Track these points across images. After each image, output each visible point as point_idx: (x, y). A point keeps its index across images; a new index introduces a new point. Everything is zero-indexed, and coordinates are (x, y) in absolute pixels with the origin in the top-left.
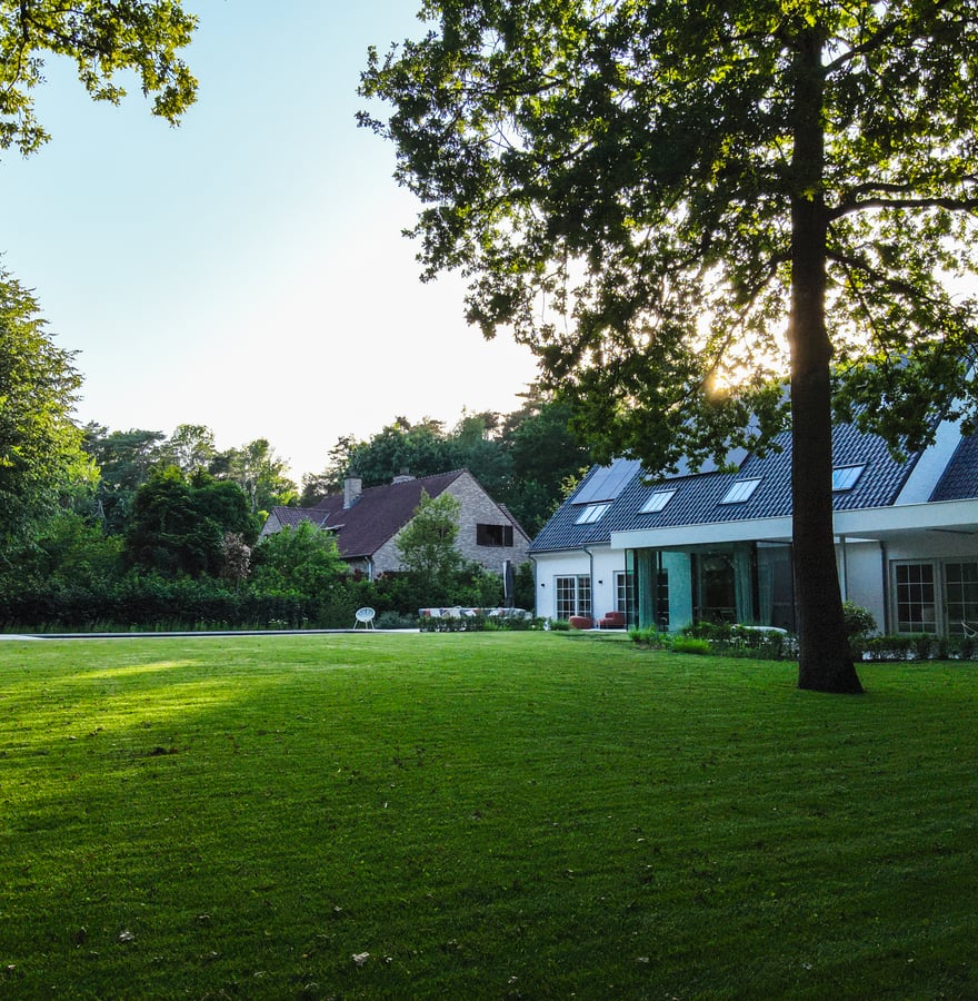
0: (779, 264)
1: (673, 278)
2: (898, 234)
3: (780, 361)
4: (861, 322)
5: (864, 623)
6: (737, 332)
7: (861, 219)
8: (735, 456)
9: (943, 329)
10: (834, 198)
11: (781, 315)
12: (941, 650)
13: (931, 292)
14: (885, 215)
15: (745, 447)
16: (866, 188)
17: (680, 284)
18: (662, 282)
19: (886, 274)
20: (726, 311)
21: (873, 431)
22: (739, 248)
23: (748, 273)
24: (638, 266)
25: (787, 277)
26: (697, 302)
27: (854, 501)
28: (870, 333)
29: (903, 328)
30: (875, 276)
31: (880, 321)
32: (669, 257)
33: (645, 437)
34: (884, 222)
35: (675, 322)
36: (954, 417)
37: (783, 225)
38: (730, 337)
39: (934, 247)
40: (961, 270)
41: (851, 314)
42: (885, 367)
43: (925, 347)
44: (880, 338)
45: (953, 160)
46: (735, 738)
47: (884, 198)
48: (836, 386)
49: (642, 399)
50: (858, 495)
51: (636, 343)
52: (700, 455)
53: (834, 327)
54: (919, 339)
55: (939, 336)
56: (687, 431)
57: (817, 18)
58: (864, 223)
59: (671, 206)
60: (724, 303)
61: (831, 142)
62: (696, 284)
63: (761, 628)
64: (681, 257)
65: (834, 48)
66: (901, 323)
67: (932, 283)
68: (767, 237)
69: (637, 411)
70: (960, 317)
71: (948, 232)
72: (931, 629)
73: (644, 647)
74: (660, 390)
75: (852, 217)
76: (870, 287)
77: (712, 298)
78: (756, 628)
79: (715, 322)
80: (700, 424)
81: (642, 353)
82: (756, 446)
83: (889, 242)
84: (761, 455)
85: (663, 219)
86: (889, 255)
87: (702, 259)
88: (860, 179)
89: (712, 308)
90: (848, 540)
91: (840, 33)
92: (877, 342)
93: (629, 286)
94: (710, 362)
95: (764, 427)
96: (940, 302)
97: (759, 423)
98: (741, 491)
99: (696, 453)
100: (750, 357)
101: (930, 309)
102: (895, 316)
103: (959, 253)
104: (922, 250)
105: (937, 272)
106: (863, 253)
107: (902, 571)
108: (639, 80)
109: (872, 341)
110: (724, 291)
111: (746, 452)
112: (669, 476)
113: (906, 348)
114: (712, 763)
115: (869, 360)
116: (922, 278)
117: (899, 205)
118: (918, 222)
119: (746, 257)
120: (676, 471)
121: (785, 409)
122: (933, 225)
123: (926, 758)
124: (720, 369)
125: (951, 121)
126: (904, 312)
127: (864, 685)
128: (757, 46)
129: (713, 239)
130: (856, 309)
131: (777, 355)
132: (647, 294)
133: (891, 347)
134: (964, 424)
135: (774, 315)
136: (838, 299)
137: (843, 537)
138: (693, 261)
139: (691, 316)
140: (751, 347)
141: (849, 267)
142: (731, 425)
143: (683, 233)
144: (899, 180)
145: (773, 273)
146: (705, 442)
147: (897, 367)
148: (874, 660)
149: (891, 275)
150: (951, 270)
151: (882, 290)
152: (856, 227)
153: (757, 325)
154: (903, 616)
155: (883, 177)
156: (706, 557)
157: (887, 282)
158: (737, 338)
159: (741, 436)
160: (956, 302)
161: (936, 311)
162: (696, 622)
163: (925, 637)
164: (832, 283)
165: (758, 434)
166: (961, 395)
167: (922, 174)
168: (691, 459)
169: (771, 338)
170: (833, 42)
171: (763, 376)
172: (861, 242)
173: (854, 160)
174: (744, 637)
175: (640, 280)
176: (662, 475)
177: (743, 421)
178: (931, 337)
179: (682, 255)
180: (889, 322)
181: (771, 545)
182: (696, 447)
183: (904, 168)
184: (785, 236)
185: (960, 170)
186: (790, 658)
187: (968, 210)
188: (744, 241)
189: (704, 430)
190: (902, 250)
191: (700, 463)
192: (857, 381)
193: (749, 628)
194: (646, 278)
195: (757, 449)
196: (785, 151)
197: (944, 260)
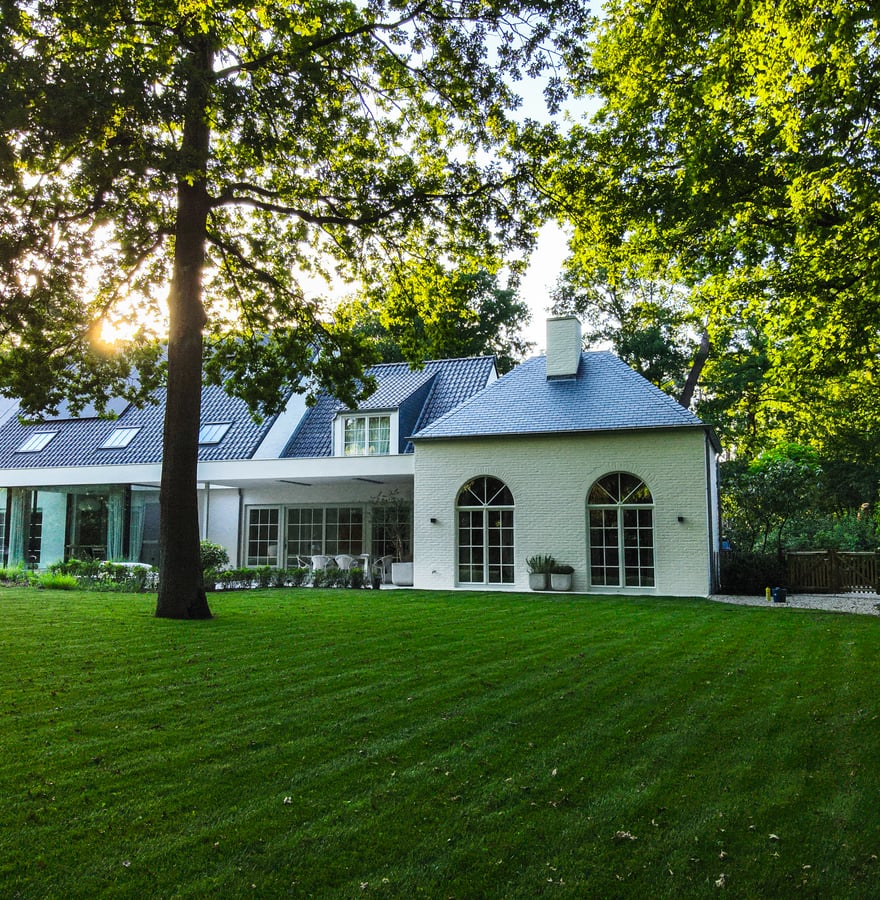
0: (165, 236)
1: (64, 227)
2: (267, 232)
3: (162, 322)
4: (233, 300)
5: (218, 557)
6: (123, 289)
7: (238, 212)
8: (116, 405)
9: (297, 318)
10: (215, 189)
11: (165, 282)
12: (279, 580)
13: (290, 286)
14: (256, 214)
15: (125, 397)
16: (243, 187)
17: (69, 234)
18: (52, 230)
19: (255, 264)
20: (114, 268)
21: (237, 395)
22: (129, 213)
23: (137, 238)
24: (28, 209)
25: (172, 249)
26: (87, 254)
27: (220, 454)
28: (240, 312)
29: (266, 312)
30: (245, 264)
31: (249, 303)
32: (60, 207)
33: (25, 377)
34: (256, 219)
35: (63, 269)
36: (302, 391)
37: (171, 202)
38: (116, 293)
39: (294, 249)
40: (313, 272)
41: (226, 292)
42: (251, 342)
43: (283, 331)
44: (248, 317)
45: (312, 180)
46: (88, 666)
47: (257, 199)
48: (210, 353)
49: (25, 339)
50: (224, 448)
51: (22, 283)
52: (82, 400)
53: (210, 301)
54: (279, 323)
55: (294, 324)
56: (70, 376)
57: (209, 27)
58: (240, 216)
59: (65, 159)
60: (112, 261)
61: (215, 140)
62: (87, 238)
63: (130, 564)
64: (72, 210)
65: (225, 58)
66: (266, 307)
67: (291, 279)
68: (156, 210)
69: (20, 350)
70: (309, 311)
71: (305, 240)
72: (273, 562)
73: (9, 585)
74: (45, 333)
75: (230, 208)
76: (243, 272)
77: (102, 254)
78: (123, 564)
79: (103, 277)
80: (83, 370)
81: (29, 293)
82: (137, 398)
83: (259, 237)
84: (140, 406)
85: (57, 169)
86: (259, 247)
87: (93, 215)
88: (237, 177)
89: (100, 263)
90: (212, 487)
91: (232, 48)
92: (245, 320)
93: (17, 225)
94: (98, 314)
95: (144, 381)
96: (296, 296)
97: (139, 377)
98: (120, 438)
99: (78, 397)
100: (134, 315)
101: (288, 301)
102: (261, 300)
103: (313, 259)
104: (285, 249)
105: (296, 270)
106: (238, 242)
107: (254, 513)
108: (42, 32)
109: (242, 319)
110: (115, 250)
111: (127, 403)
112: (49, 417)
113: (268, 329)
114: (62, 691)
115: (238, 335)
116: (283, 273)
117: (268, 208)
118: (283, 225)
119: (135, 223)
120: (56, 413)
121: (163, 366)
122: (294, 231)
123: (253, 670)
124: (106, 320)
125: (314, 148)
126: (268, 298)
127: (212, 611)
128: (156, 35)
129: (105, 200)
130: (230, 289)
131: (159, 317)
132: (36, 237)
133: (257, 326)
134: (308, 397)
135: (159, 280)
136: (216, 277)
137: (208, 483)
138: (85, 215)
139: (80, 267)
140: (136, 307)
141: (226, 252)
142: (114, 375)
143: (77, 188)
144: (270, 187)
145: (159, 242)
146: (87, 388)
147: (260, 343)
148: (225, 590)
149: (259, 266)
150: (306, 270)
151: (250, 277)
152: (234, 219)
153: (142, 287)
154: (253, 552)
155: (258, 181)
156: (82, 498)
157: (255, 271)
158: (124, 296)
159: (123, 386)
160: (308, 299)
161: (292, 303)
162: (66, 560)
163: (267, 569)
164: (211, 263)
165: (139, 387)
166: (307, 374)
167: (288, 186)
168: (73, 403)
169: (154, 301)
170: (226, 53)
171: (145, 334)
172: (236, 233)
173: (235, 160)
174: (111, 573)
175: (29, 221)
176: (41, 416)
177: (125, 372)
178: (287, 324)
179: (74, 207)
180: (256, 305)
181: (144, 489)
182: (78, 391)
183: (274, 178)
184: (172, 212)
185: (316, 191)
186: (151, 591)
187: (320, 225)
188: (134, 209)
189: (87, 377)
190: (270, 247)
191: (81, 408)
192: (227, 351)
193: (116, 564)
194: (36, 222)
195: (136, 401)
196: (176, 137)
197: (301, 261)
